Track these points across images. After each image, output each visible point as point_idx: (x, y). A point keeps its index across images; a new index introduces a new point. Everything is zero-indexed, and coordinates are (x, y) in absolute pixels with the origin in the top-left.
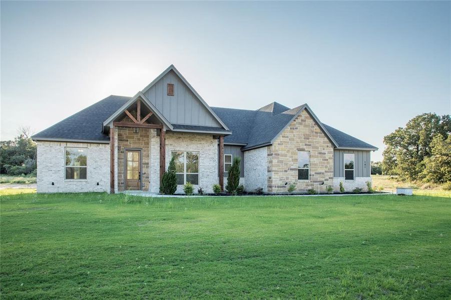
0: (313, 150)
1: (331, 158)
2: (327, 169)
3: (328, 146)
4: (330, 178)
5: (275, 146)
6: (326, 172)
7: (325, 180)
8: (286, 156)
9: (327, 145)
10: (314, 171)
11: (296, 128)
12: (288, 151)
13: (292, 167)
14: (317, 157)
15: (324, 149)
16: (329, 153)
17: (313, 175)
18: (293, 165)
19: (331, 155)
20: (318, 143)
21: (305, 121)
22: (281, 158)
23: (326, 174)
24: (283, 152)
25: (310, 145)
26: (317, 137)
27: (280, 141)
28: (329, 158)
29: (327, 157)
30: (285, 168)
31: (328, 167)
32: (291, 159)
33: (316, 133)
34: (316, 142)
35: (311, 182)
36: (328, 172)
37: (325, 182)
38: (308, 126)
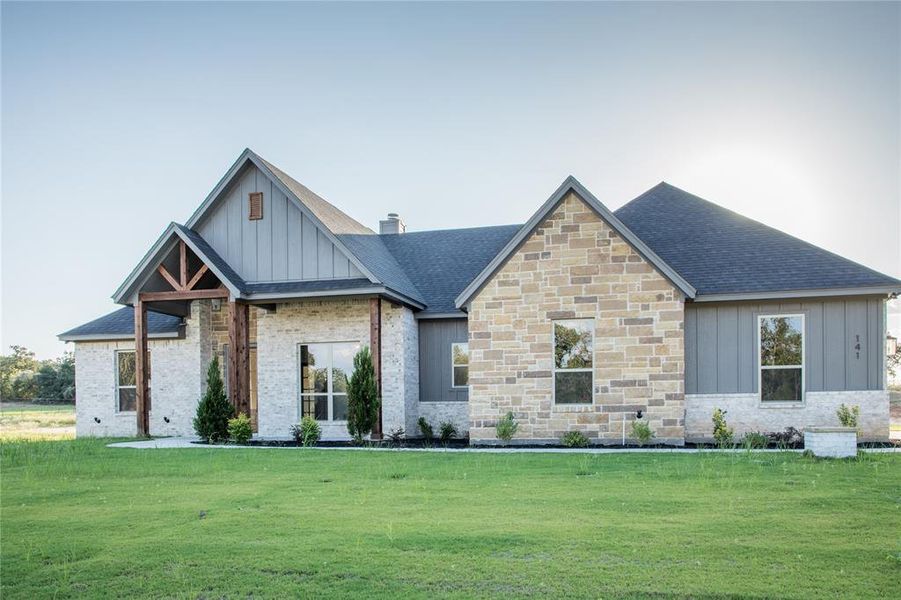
1: (676, 334)
2: (658, 370)
3: (660, 297)
4: (669, 397)
5: (477, 313)
6: (653, 377)
7: (651, 404)
8: (511, 336)
9: (658, 292)
10: (608, 375)
11: (544, 255)
12: (518, 324)
13: (531, 368)
14: (622, 333)
15: (646, 307)
16: (665, 317)
17: (605, 390)
18: (534, 363)
19: (676, 324)
20: (623, 289)
21: (575, 228)
22: (494, 345)
23: (654, 384)
24: (503, 328)
25: (594, 299)
26: (621, 272)
27: (491, 297)
28: (668, 335)
29: (658, 329)
30: (508, 370)
31: (663, 362)
32: (528, 344)
33: (615, 259)
34: (614, 287)
35: (598, 409)
36: (664, 378)
37: (651, 410)
38: (588, 242)
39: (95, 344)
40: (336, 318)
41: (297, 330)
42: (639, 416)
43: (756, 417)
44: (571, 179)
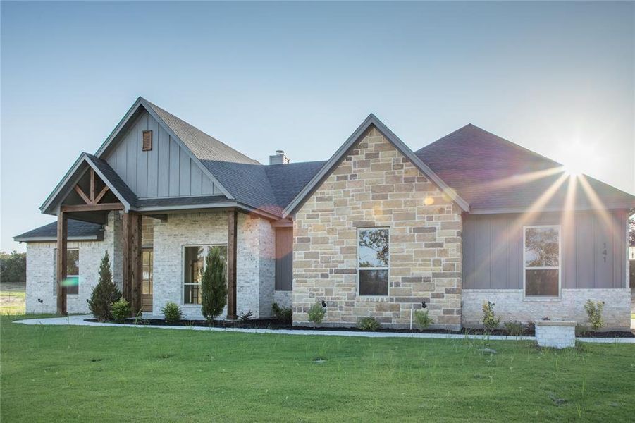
0: (397, 225)
1: (454, 241)
2: (439, 269)
3: (441, 210)
4: (448, 291)
5: (300, 222)
6: (435, 275)
7: (434, 296)
8: (325, 241)
10: (400, 273)
11: (352, 176)
12: (331, 231)
13: (341, 267)
14: (411, 239)
15: (430, 219)
16: (445, 227)
17: (397, 284)
18: (343, 262)
19: (454, 233)
20: (413, 203)
21: (376, 156)
22: (312, 247)
23: (436, 281)
24: (320, 235)
25: (390, 212)
26: (411, 190)
27: (310, 210)
28: (448, 241)
29: (440, 237)
30: (324, 268)
31: (444, 263)
32: (338, 247)
33: (406, 180)
34: (406, 202)
35: (392, 300)
36: (444, 276)
37: (434, 302)
38: (386, 166)
39: (41, 244)
40: (210, 226)
41: (182, 235)
42: (424, 306)
43: (521, 308)
44: (372, 116)
